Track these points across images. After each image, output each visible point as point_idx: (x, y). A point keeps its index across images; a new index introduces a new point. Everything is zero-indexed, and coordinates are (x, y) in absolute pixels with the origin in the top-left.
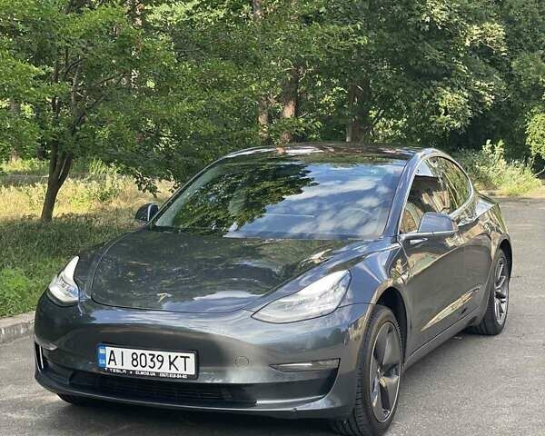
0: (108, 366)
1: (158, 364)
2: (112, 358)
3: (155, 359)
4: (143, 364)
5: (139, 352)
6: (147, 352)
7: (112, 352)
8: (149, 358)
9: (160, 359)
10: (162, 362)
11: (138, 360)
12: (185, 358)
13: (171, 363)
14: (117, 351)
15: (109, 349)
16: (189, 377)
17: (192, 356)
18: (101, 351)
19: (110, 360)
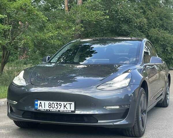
0: (39, 108)
1: (59, 107)
2: (41, 105)
3: (58, 105)
4: (53, 107)
5: (51, 102)
6: (55, 102)
7: (40, 103)
8: (56, 104)
9: (60, 105)
10: (61, 106)
11: (51, 105)
12: (70, 104)
13: (65, 106)
14: (43, 102)
15: (39, 102)
16: (72, 111)
17: (73, 103)
18: (36, 103)
19: (40, 106)
